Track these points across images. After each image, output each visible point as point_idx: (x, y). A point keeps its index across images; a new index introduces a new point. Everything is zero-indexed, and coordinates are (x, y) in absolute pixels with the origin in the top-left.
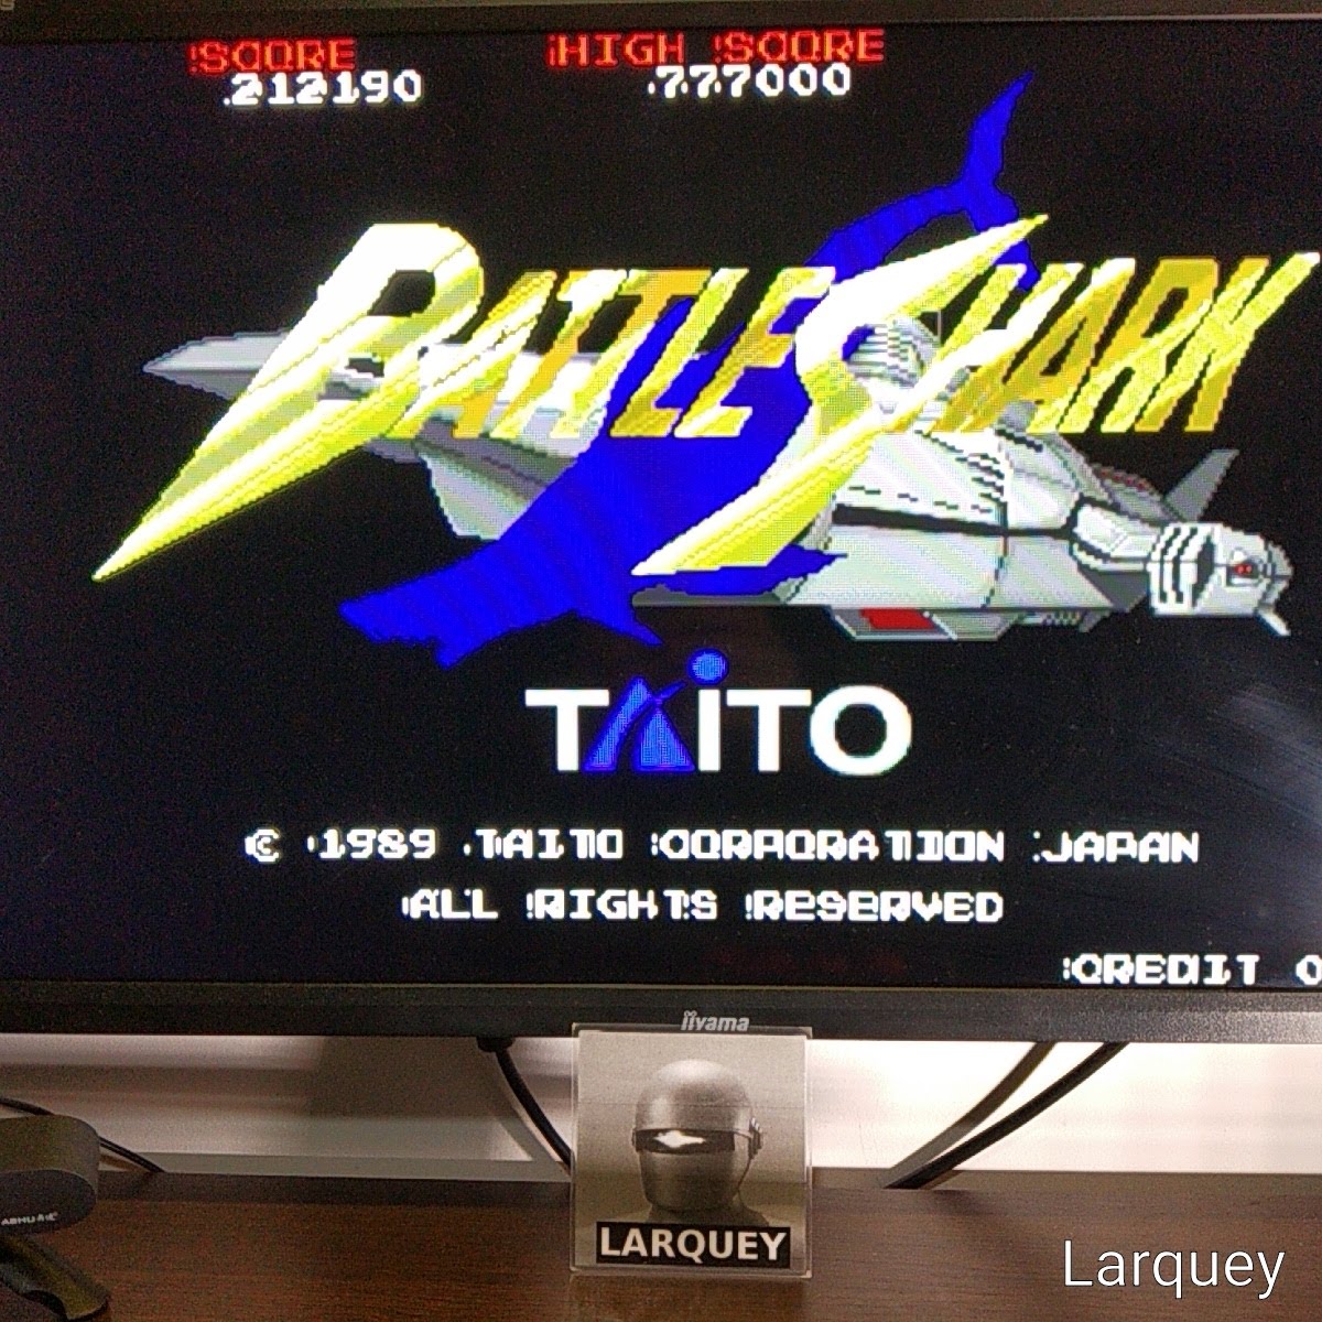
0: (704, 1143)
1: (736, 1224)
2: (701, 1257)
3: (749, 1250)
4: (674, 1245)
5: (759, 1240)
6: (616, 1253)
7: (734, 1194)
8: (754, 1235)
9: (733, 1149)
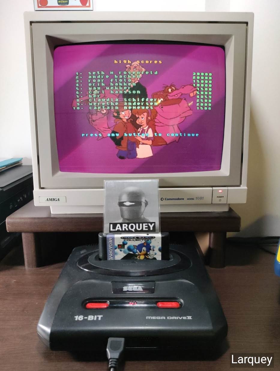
0: (134, 204)
1: (143, 222)
2: (134, 230)
3: (146, 228)
4: (128, 227)
5: (148, 225)
6: (114, 230)
7: (142, 215)
8: (147, 224)
9: (141, 205)
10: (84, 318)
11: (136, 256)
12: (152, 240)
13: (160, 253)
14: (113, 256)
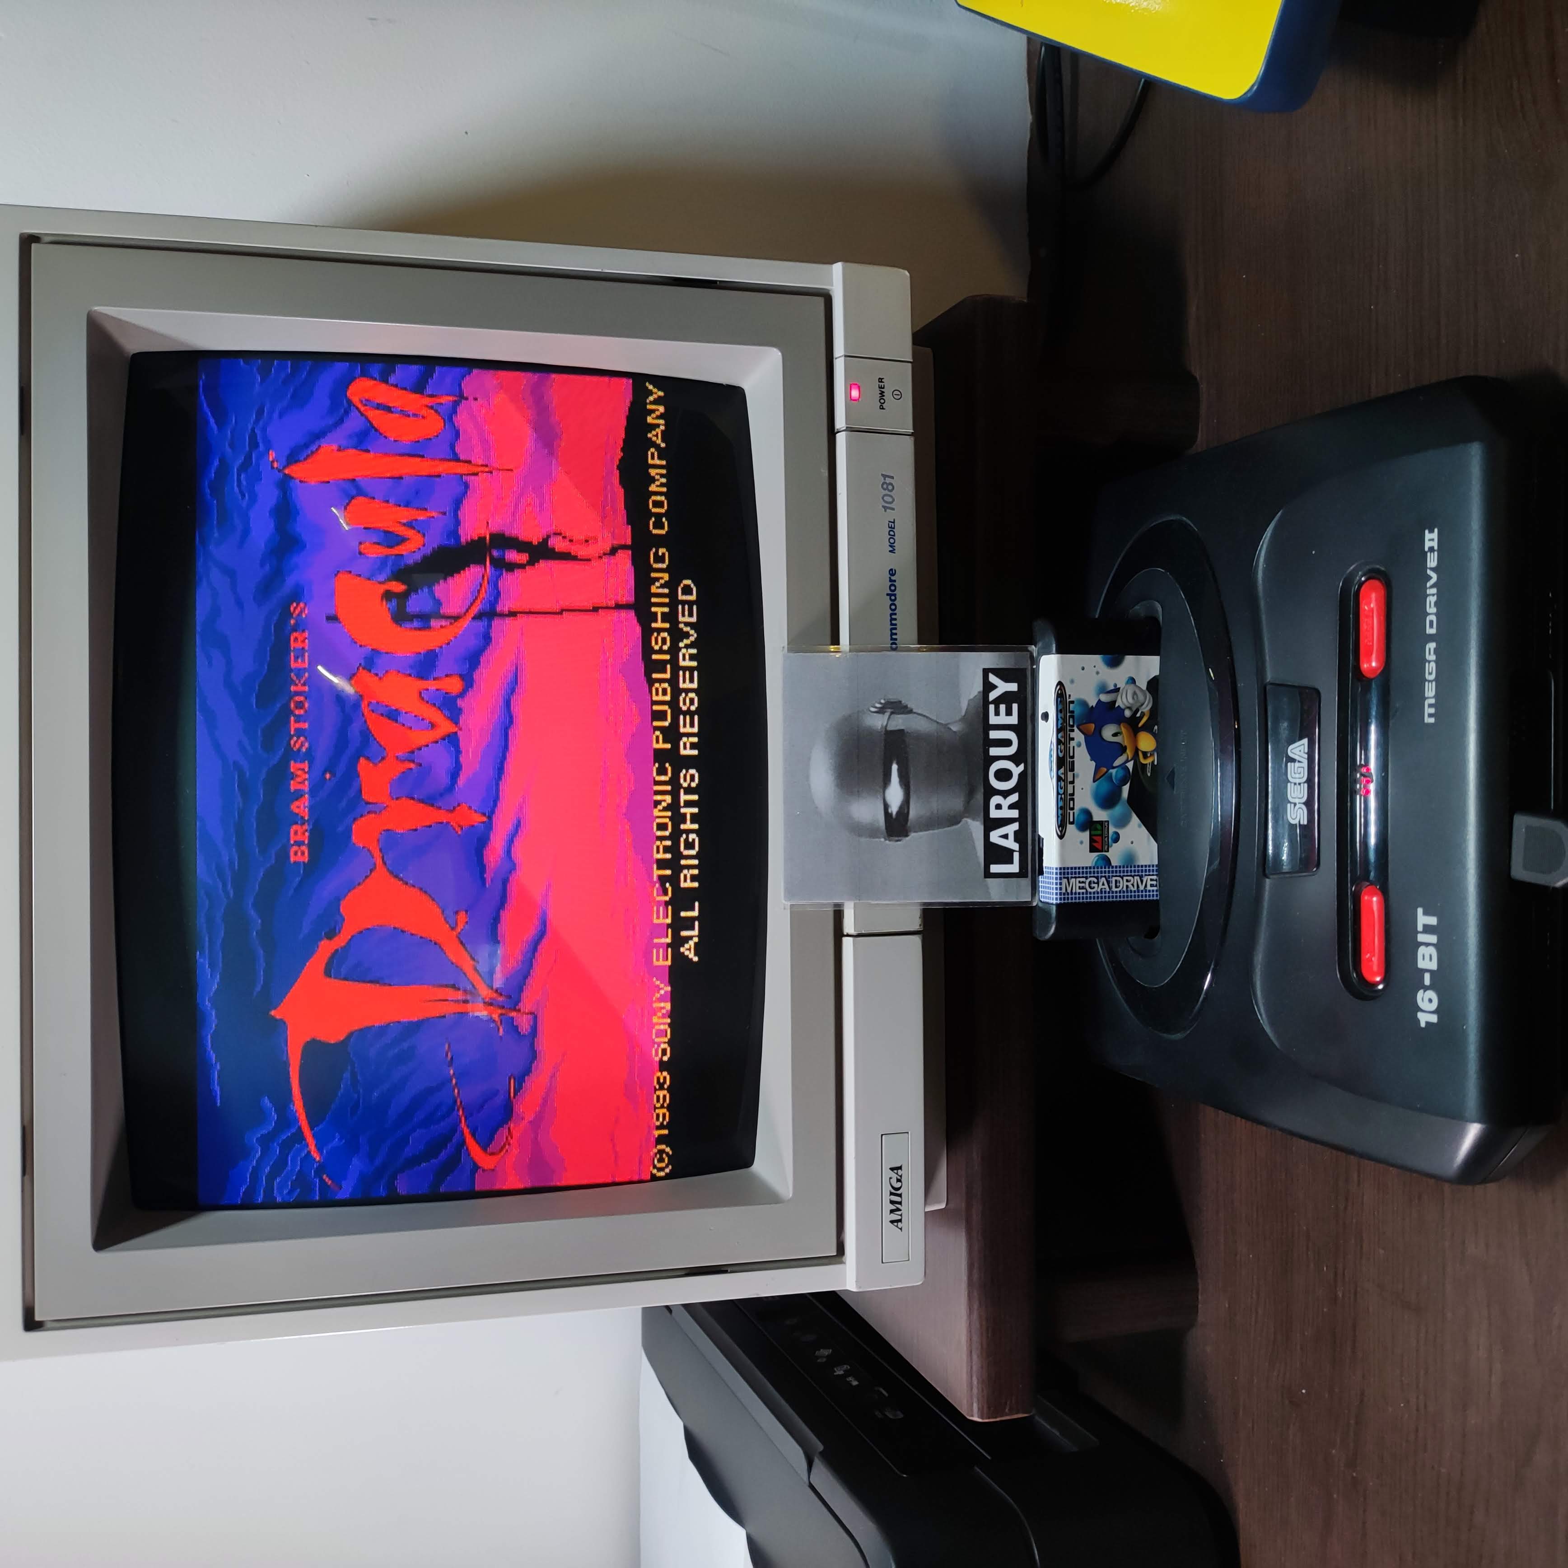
2: (1017, 764)
3: (1009, 711)
4: (1005, 793)
5: (997, 701)
6: (1016, 854)
7: (951, 729)
8: (992, 708)
9: (903, 730)
10: (1426, 988)
11: (1139, 768)
12: (1071, 699)
13: (1129, 659)
14: (1141, 872)
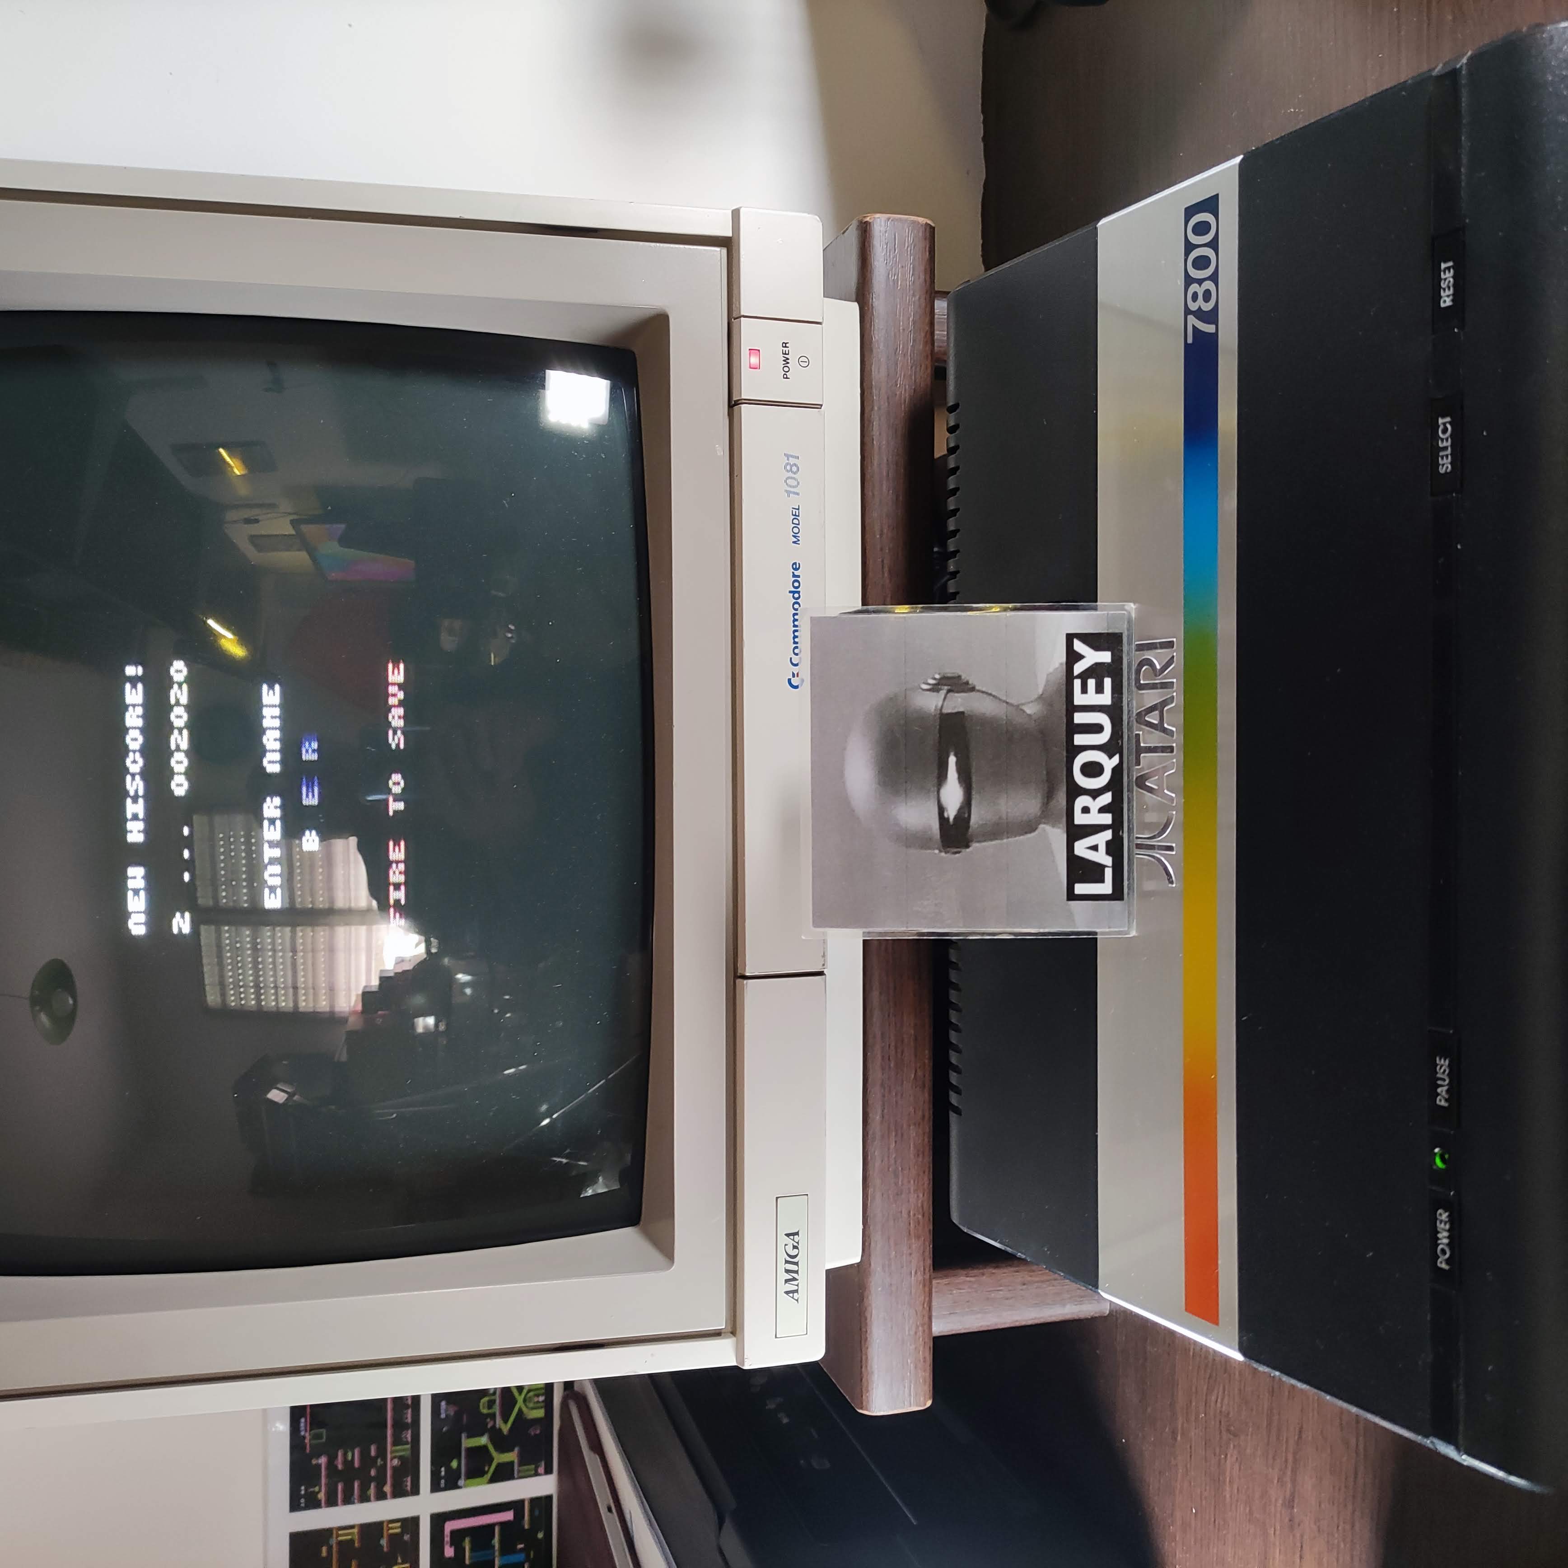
1: (1063, 707)
7: (1024, 712)
9: (963, 713)
